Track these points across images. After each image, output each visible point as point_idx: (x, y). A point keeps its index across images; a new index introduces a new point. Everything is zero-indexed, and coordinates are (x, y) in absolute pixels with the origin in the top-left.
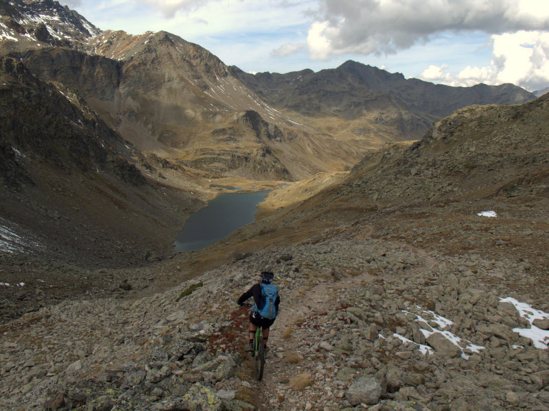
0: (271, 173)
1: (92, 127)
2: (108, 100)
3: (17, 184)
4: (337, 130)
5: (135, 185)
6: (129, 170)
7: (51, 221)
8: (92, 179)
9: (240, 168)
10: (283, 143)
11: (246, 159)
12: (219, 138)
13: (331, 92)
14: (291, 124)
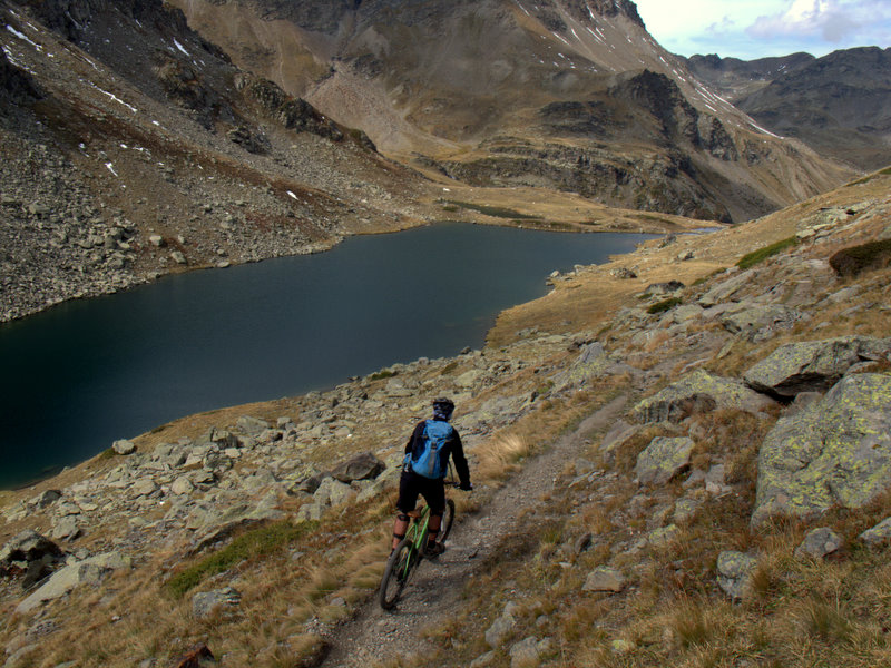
2: (321, 30)
10: (732, 163)
11: (620, 174)
13: (854, 89)
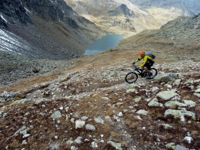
0: (128, 29)
1: (60, 4)
3: (26, 23)
4: (156, 15)
5: (74, 28)
6: (72, 22)
7: (36, 38)
8: (57, 24)
9: (117, 26)
10: (135, 18)
11: (119, 22)
12: (110, 14)
14: (139, 11)
